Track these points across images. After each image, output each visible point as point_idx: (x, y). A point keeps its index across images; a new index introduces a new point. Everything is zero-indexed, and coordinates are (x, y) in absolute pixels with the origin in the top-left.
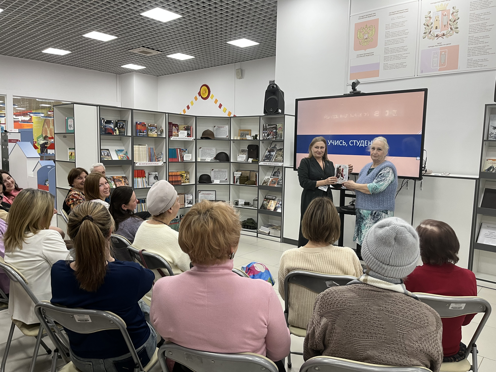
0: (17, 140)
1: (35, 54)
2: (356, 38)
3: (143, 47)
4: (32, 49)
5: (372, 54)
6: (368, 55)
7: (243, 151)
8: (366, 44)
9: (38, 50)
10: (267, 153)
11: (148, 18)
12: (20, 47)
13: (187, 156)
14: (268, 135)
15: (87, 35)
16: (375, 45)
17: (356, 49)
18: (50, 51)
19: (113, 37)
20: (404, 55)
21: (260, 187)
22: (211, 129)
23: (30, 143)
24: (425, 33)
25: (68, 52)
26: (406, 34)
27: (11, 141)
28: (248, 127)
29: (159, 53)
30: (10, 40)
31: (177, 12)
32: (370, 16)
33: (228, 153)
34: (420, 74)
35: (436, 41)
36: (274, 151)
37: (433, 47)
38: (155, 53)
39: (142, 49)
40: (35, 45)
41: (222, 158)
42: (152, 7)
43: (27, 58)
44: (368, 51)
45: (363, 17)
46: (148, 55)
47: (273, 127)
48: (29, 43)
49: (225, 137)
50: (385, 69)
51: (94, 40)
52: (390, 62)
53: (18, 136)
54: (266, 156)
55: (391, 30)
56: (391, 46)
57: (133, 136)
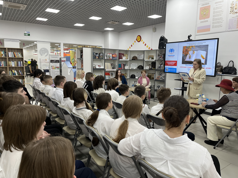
0: (65, 61)
1: (71, 26)
2: (200, 14)
3: (112, 21)
4: (70, 24)
5: (207, 21)
6: (205, 21)
7: (150, 65)
8: (204, 16)
9: (72, 25)
10: (159, 66)
11: (113, 10)
12: (66, 24)
13: (126, 67)
14: (160, 58)
15: (90, 18)
16: (208, 17)
17: (200, 19)
18: (77, 25)
19: (101, 18)
20: (221, 22)
21: (156, 80)
22: (136, 56)
23: (69, 62)
24: (231, 11)
25: (83, 25)
26: (223, 12)
27: (62, 61)
28: (152, 55)
29: (119, 23)
30: (62, 21)
31: (125, 7)
32: (207, 4)
33: (143, 66)
34: (228, 30)
35: (235, 15)
36: (162, 65)
37: (234, 17)
38: (117, 23)
39: (112, 22)
40: (71, 23)
41: (141, 68)
42: (115, 6)
43: (68, 28)
45: (204, 5)
46: (115, 24)
47: (162, 55)
48: (69, 22)
49: (142, 59)
50: (213, 28)
51: (93, 20)
52: (215, 25)
53: (65, 59)
54: (159, 67)
55: (216, 10)
56: (215, 18)
57: (105, 59)
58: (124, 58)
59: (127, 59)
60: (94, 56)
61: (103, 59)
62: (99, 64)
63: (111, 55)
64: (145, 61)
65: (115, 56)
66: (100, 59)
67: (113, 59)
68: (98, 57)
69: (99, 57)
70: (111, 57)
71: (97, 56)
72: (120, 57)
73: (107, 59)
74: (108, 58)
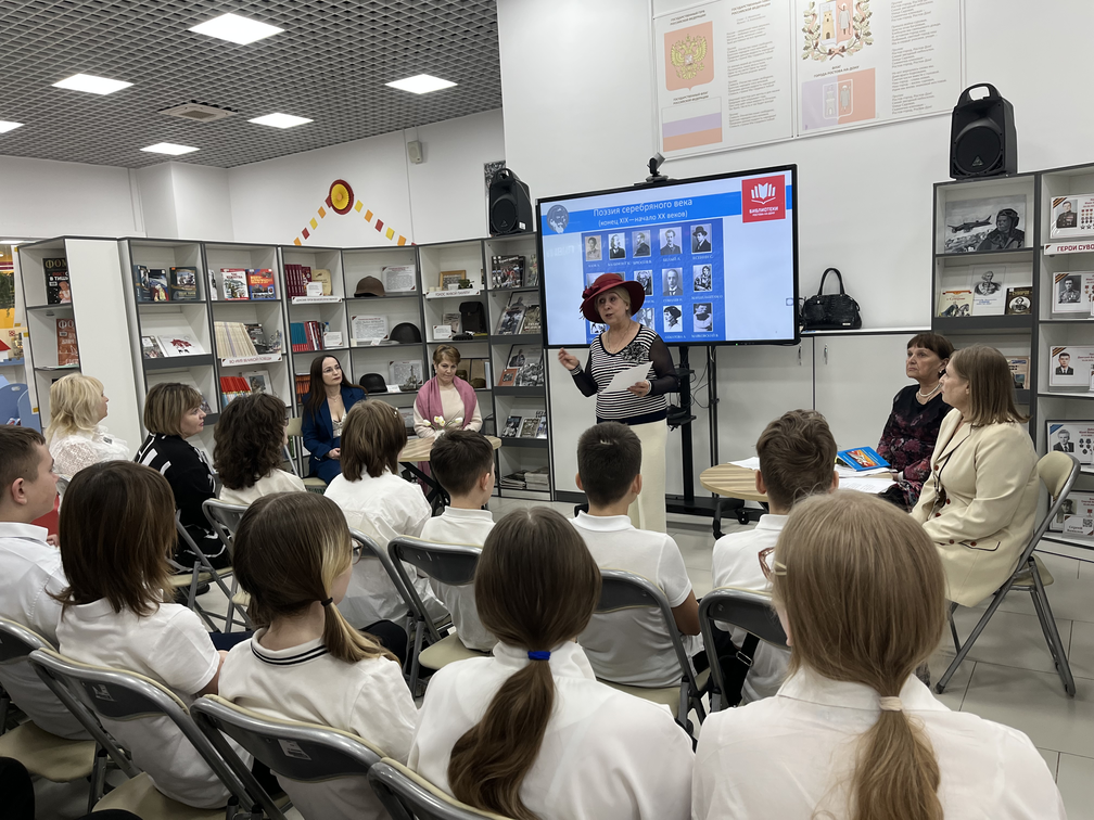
2: (669, 62)
3: (194, 101)
5: (704, 96)
6: (697, 97)
7: (450, 318)
11: (206, 37)
13: (330, 338)
14: (504, 280)
15: (62, 84)
16: (708, 76)
17: (671, 87)
19: (124, 85)
22: (376, 274)
24: (806, 48)
25: (14, 125)
26: (770, 50)
28: (457, 265)
29: (231, 113)
31: (272, 21)
32: (694, 16)
34: (804, 133)
35: (830, 63)
37: (823, 75)
38: (220, 114)
39: (191, 107)
41: (407, 335)
42: (217, 12)
44: (697, 89)
46: (205, 120)
47: (512, 262)
49: (409, 289)
50: (733, 124)
51: (77, 94)
52: (742, 111)
55: (739, 45)
56: (740, 78)
57: (209, 302)
58: (315, 292)
59: (332, 294)
60: (141, 287)
61: (197, 300)
62: (177, 332)
63: (241, 277)
64: (429, 300)
65: (266, 281)
66: (183, 301)
67: (257, 302)
68: (165, 289)
69: (171, 291)
70: (245, 288)
71: (158, 287)
72: (294, 288)
73: (222, 302)
74: (226, 296)
